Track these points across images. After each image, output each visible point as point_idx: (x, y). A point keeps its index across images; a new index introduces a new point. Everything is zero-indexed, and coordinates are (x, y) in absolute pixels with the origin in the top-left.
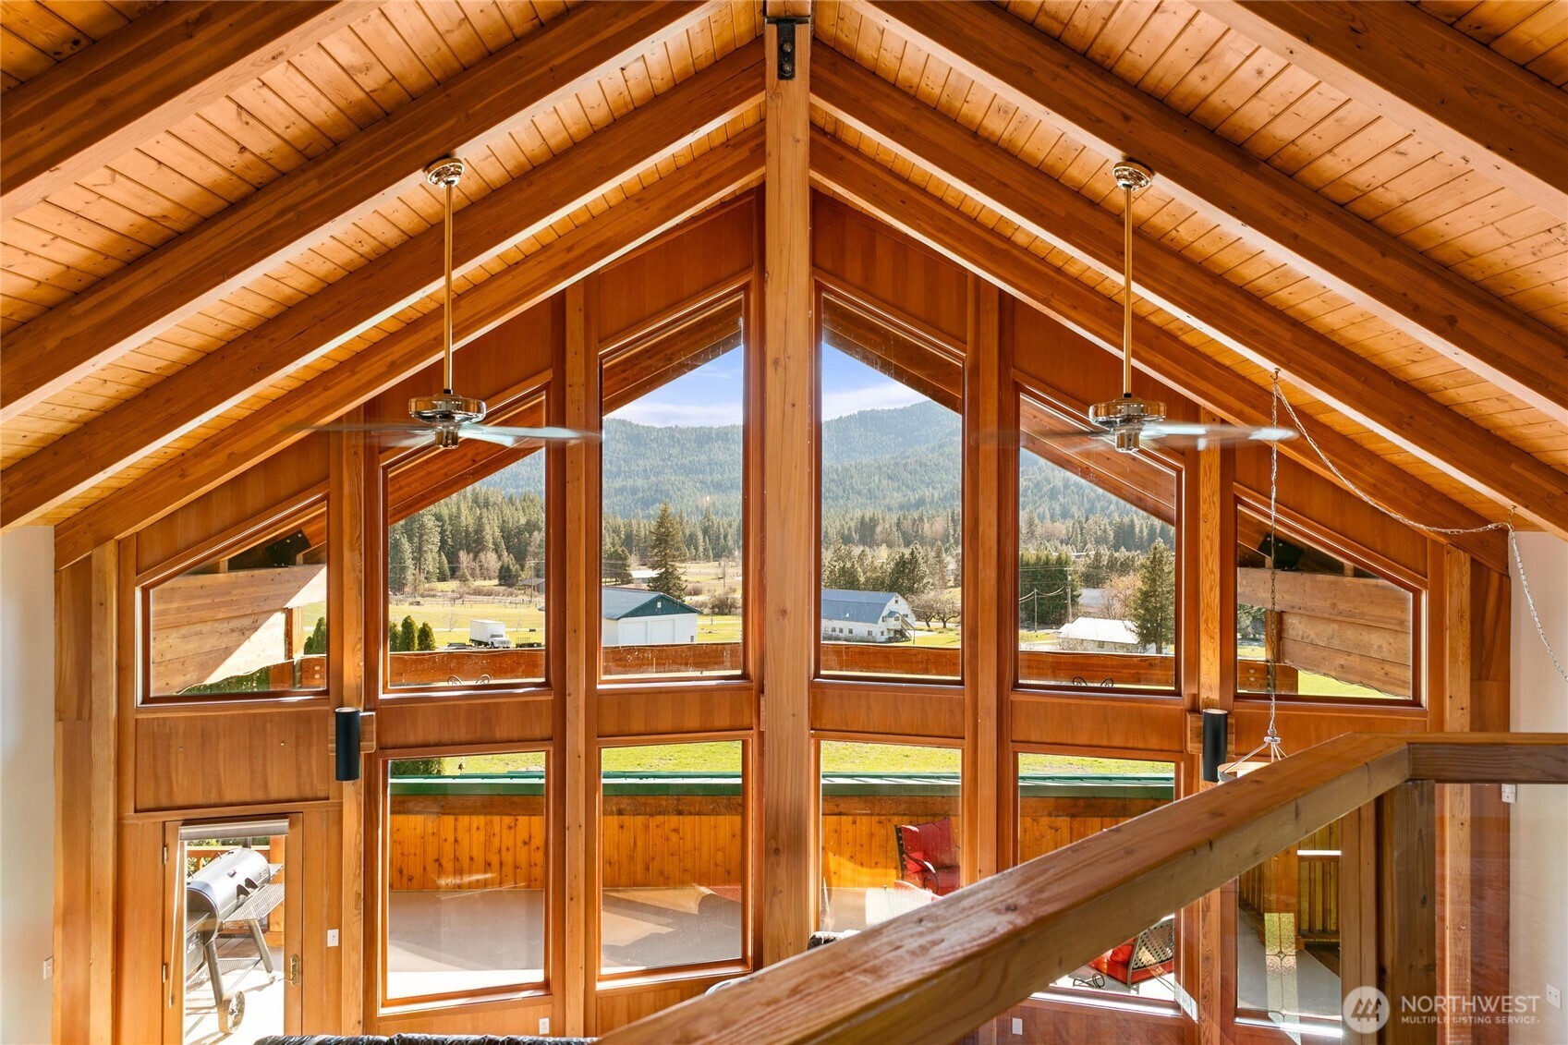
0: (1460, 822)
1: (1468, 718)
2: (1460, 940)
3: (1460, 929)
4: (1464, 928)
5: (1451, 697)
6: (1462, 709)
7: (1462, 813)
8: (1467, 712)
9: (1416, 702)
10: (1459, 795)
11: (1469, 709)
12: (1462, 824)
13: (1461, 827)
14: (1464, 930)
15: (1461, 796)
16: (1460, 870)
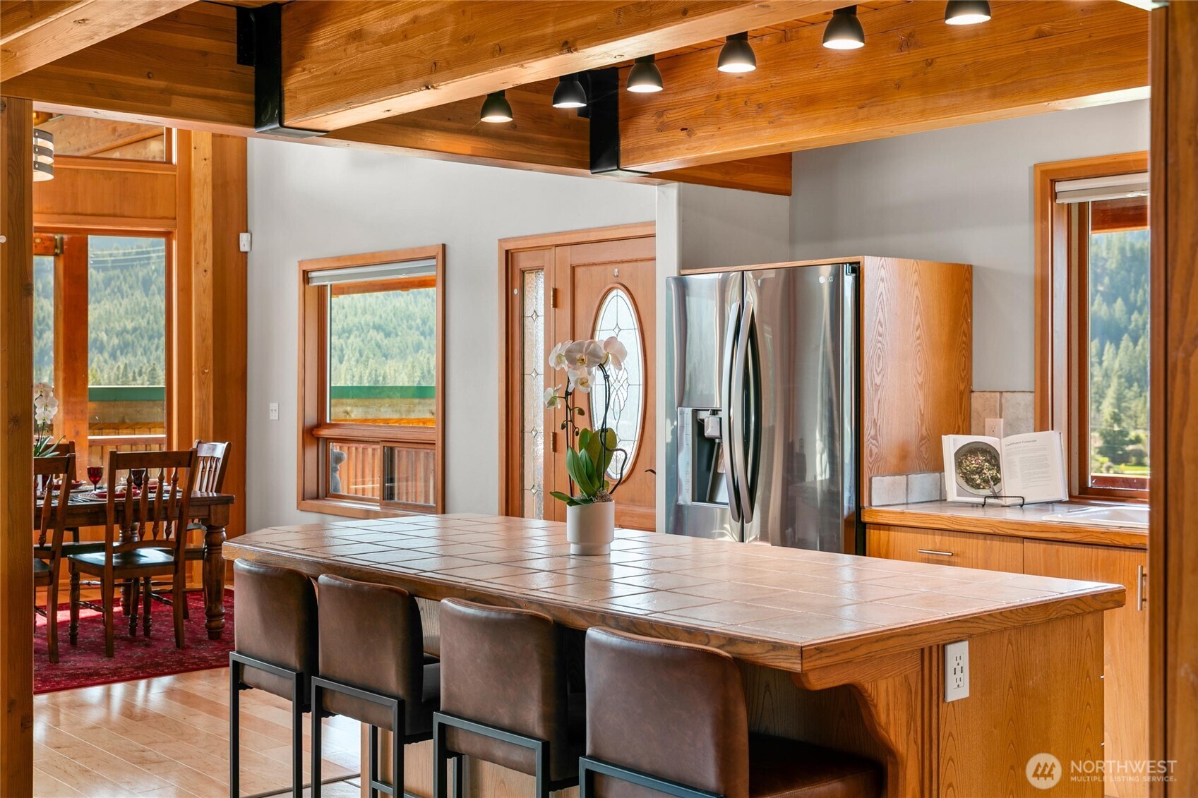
0: (204, 269)
1: (210, 168)
2: (204, 384)
3: (204, 373)
4: (207, 371)
5: (195, 148)
6: (205, 160)
7: (205, 261)
8: (209, 162)
9: (169, 161)
10: (202, 243)
11: (211, 159)
12: (205, 271)
13: (204, 274)
14: (208, 373)
15: (205, 244)
16: (204, 316)
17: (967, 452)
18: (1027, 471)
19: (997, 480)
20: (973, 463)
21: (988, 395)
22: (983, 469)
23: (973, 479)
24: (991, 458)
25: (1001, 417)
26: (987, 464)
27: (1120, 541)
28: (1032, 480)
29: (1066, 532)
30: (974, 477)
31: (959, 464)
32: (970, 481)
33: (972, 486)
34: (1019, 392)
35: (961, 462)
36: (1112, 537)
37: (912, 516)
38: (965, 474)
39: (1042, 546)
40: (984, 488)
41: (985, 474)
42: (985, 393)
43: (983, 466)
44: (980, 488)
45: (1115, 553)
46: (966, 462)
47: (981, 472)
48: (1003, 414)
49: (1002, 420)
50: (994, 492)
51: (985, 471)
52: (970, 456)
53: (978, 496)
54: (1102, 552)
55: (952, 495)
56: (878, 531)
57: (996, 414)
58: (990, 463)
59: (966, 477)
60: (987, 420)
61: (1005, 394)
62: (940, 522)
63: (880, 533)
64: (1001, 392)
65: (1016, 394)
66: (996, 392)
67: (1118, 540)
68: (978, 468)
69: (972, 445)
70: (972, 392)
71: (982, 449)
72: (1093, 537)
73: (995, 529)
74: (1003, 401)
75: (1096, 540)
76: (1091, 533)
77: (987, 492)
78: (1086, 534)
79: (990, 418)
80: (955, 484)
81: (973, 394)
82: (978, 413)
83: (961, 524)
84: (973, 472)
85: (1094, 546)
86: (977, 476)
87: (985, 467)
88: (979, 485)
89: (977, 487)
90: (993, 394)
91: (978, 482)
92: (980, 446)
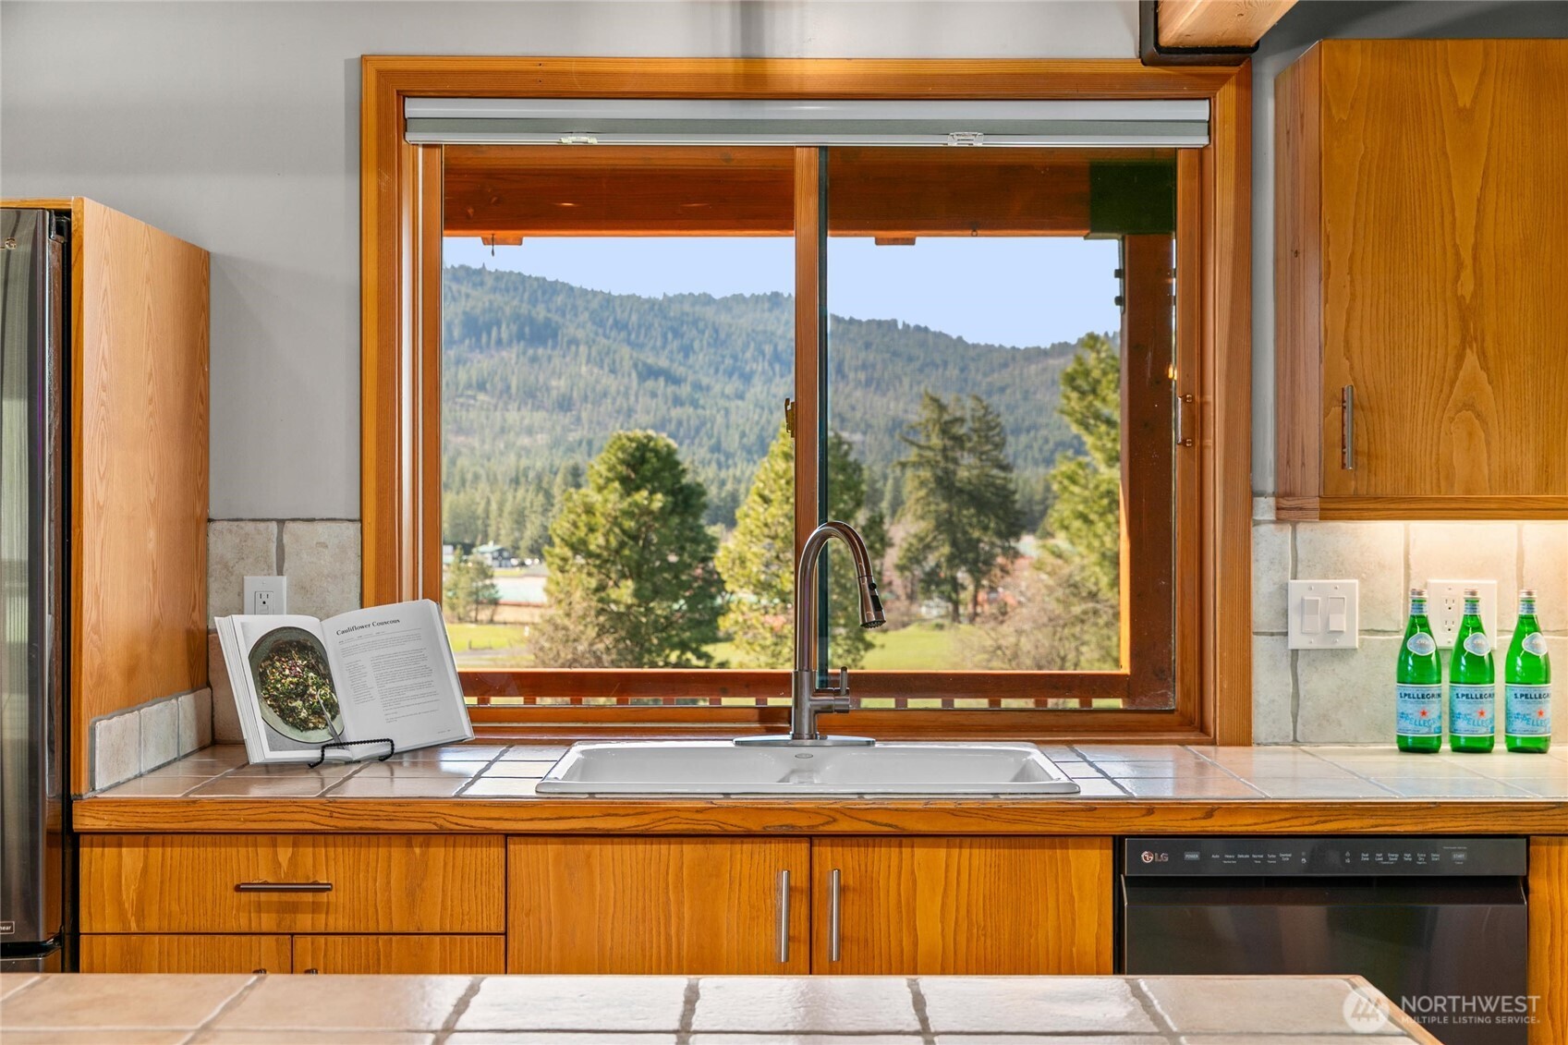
17: (272, 651)
18: (388, 686)
19: (333, 708)
20: (287, 673)
21: (250, 527)
22: (307, 687)
23: (294, 708)
24: (317, 662)
25: (280, 572)
26: (311, 674)
27: (740, 823)
28: (403, 703)
29: (616, 815)
30: (294, 704)
31: (261, 679)
32: (287, 714)
33: (294, 725)
34: (322, 520)
35: (265, 671)
36: (721, 817)
37: (220, 807)
38: (275, 699)
39: (552, 849)
40: (316, 728)
41: (313, 696)
42: (242, 524)
43: (306, 680)
44: (309, 729)
45: (720, 850)
46: (273, 673)
47: (304, 692)
48: (286, 565)
49: (284, 579)
50: (333, 733)
51: (311, 690)
52: (279, 660)
53: (308, 745)
54: (690, 850)
55: (260, 749)
56: (114, 850)
57: (270, 567)
58: (317, 673)
59: (279, 707)
60: (248, 579)
61: (290, 525)
62: (297, 816)
63: (120, 855)
64: (281, 522)
65: (315, 523)
66: (272, 520)
67: (733, 822)
68: (297, 684)
69: (279, 635)
70: (210, 520)
71: (298, 642)
72: (676, 820)
73: (440, 822)
74: (286, 539)
75: (685, 827)
76: (674, 813)
77: (322, 735)
78: (662, 816)
79: (255, 574)
80: (261, 723)
81: (213, 525)
82: (226, 566)
83: (354, 817)
84: (291, 695)
85: (673, 840)
86: (298, 703)
87: (310, 682)
88: (305, 721)
89: (302, 725)
90: (261, 525)
91: (304, 714)
92: (294, 636)
